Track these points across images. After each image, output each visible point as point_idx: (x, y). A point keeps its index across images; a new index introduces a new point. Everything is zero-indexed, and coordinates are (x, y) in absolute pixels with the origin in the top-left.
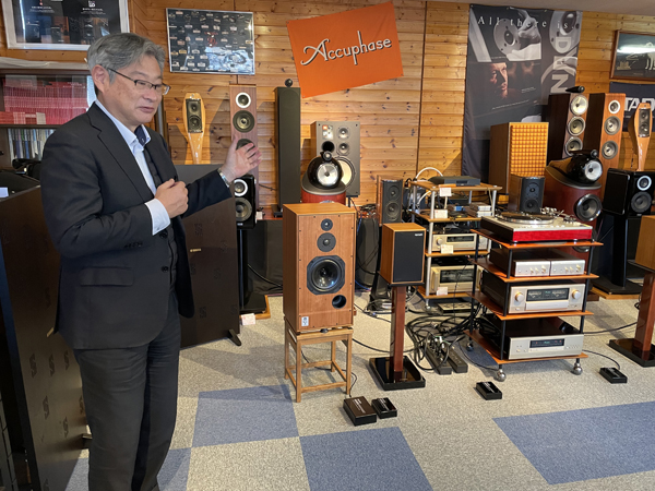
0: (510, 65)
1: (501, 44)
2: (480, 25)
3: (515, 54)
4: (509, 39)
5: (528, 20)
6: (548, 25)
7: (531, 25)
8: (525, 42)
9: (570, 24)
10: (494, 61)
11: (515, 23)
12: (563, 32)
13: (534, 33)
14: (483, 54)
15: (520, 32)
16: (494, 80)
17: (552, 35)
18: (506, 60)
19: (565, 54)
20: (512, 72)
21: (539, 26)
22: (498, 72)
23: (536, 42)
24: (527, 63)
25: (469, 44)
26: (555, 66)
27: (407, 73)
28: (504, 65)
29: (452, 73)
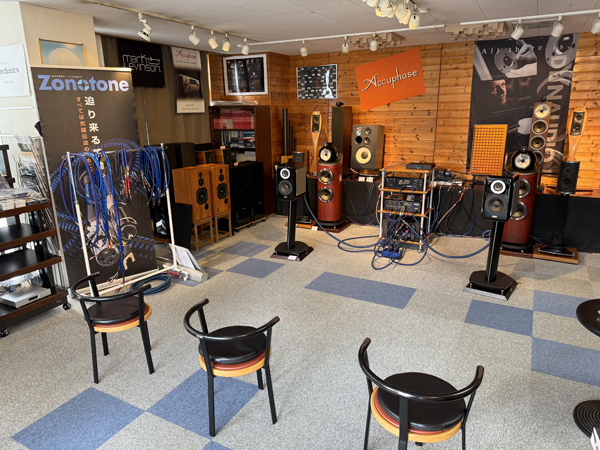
0: (508, 81)
2: (483, 55)
4: (508, 62)
5: (525, 46)
6: (544, 48)
7: (528, 50)
8: (522, 63)
9: (566, 44)
10: (495, 79)
11: (513, 50)
12: (558, 52)
13: (531, 55)
14: (485, 74)
15: (518, 56)
16: (495, 92)
17: (548, 54)
18: (505, 78)
19: (560, 69)
20: (510, 86)
21: (535, 50)
22: (498, 87)
23: (532, 62)
24: (524, 79)
26: (551, 78)
27: (427, 90)
28: (503, 81)
29: (461, 89)
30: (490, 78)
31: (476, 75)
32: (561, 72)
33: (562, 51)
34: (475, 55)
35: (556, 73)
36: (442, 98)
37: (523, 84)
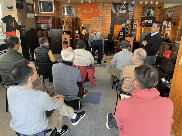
0: (120, 14)
1: (118, 10)
2: (114, 6)
3: (121, 12)
4: (120, 9)
5: (124, 5)
6: (128, 6)
7: (124, 6)
8: (123, 9)
9: (132, 6)
10: (117, 13)
11: (121, 6)
12: (131, 7)
13: (125, 8)
14: (114, 12)
15: (122, 8)
16: (117, 17)
17: (128, 8)
18: (119, 13)
19: (131, 12)
20: (120, 15)
21: (126, 6)
22: (117, 15)
23: (125, 9)
24: (123, 13)
25: (112, 10)
26: (129, 14)
27: (100, 15)
28: (119, 14)
29: (108, 15)
30: (116, 13)
31: (112, 12)
32: (132, 12)
33: (132, 7)
34: (112, 6)
35: (130, 13)
36: (104, 17)
37: (123, 15)
